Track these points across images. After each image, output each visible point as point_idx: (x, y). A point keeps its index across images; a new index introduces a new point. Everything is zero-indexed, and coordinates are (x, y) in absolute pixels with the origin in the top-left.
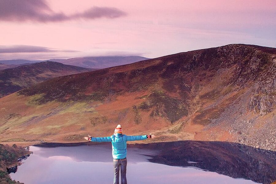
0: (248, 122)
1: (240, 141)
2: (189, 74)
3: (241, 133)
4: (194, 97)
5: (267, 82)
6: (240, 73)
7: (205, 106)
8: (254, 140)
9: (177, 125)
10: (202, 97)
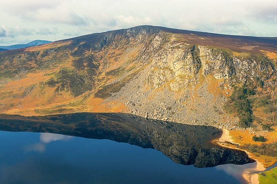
0: (142, 95)
1: (132, 112)
2: (99, 53)
3: (134, 105)
4: (100, 73)
5: (162, 57)
6: (145, 51)
7: (109, 81)
8: (144, 110)
9: (80, 98)
10: (108, 74)
